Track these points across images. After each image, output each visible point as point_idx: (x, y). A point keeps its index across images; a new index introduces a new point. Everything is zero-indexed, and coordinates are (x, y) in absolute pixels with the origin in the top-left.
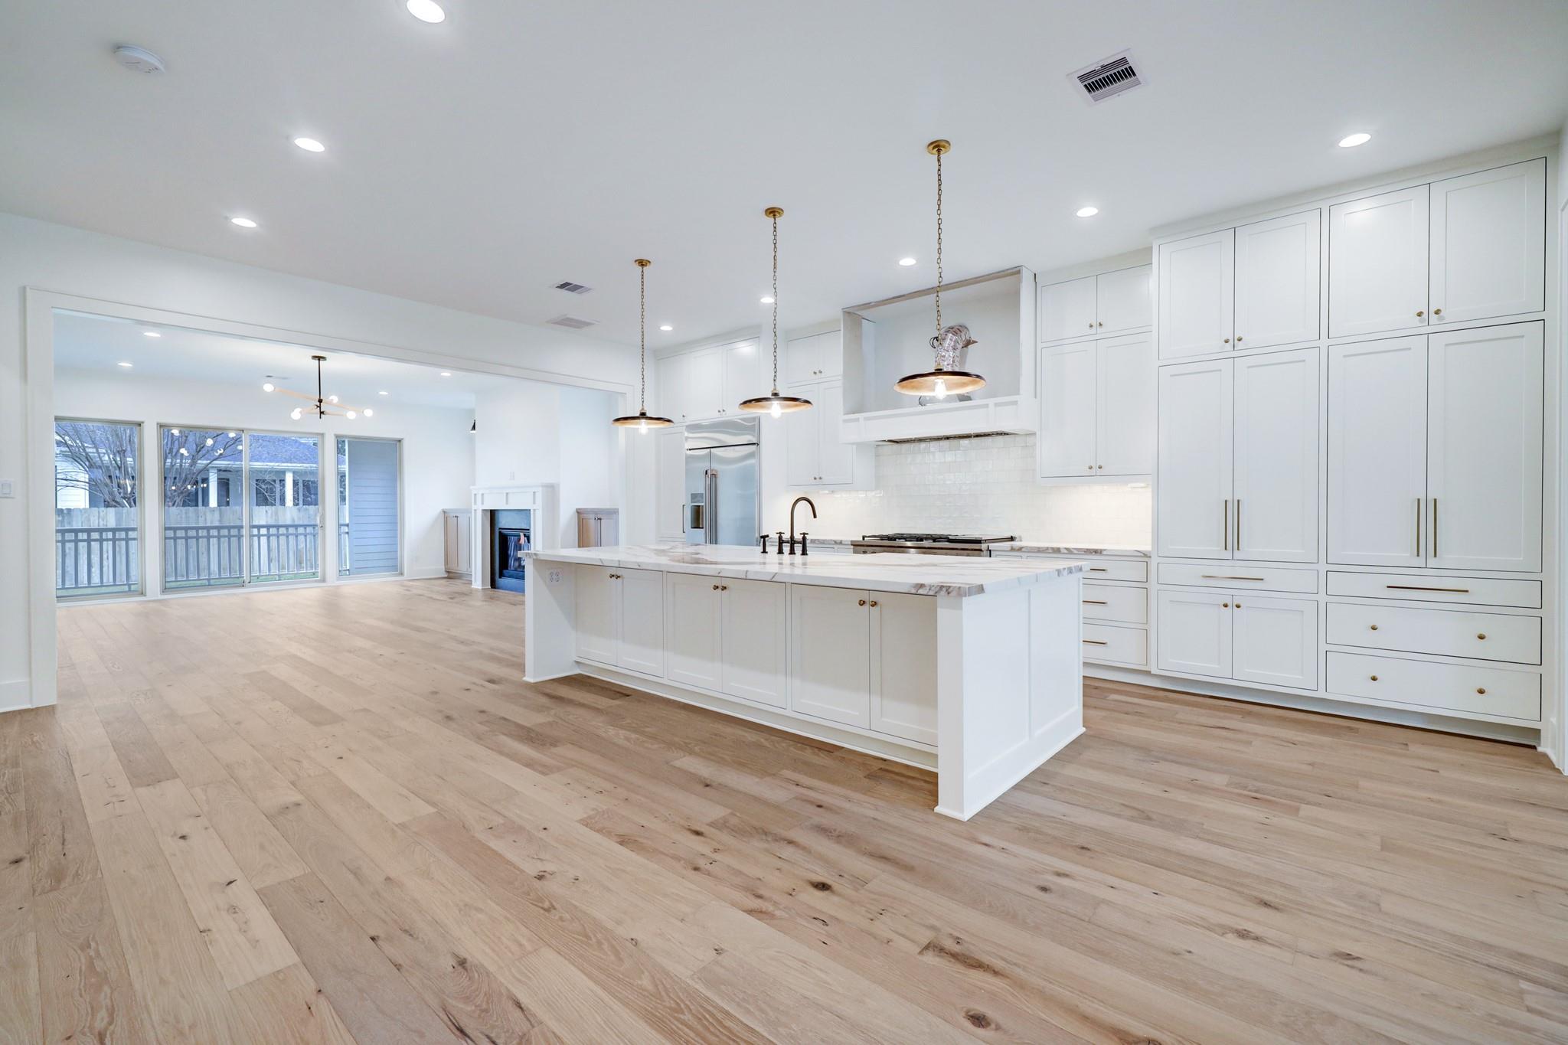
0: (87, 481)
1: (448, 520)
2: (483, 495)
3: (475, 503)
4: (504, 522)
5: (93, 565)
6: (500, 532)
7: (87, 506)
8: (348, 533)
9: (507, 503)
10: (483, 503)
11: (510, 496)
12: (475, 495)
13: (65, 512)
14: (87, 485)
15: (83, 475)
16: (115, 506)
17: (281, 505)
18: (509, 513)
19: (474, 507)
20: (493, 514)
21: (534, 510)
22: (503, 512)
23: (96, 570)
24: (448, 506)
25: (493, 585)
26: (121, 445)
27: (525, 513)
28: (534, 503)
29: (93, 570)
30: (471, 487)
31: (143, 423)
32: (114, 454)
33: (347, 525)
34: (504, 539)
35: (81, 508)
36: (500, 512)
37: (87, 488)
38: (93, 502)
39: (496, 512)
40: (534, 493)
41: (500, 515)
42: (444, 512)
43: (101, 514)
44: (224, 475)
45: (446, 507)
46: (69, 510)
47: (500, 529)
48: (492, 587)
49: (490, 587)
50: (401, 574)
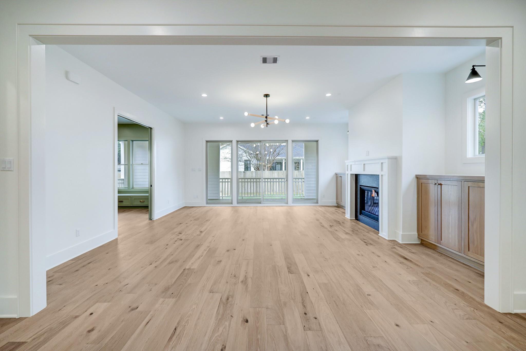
1: (338, 178)
2: (351, 165)
3: (347, 170)
4: (363, 182)
6: (360, 187)
8: (304, 182)
9: (364, 170)
10: (351, 170)
11: (366, 166)
12: (347, 165)
18: (365, 176)
19: (347, 173)
20: (357, 176)
21: (382, 175)
22: (362, 176)
24: (338, 171)
25: (357, 218)
27: (376, 177)
28: (382, 170)
30: (346, 161)
33: (304, 179)
34: (363, 192)
36: (361, 176)
39: (358, 176)
40: (382, 163)
41: (360, 177)
42: (336, 174)
45: (336, 172)
47: (360, 185)
48: (356, 219)
49: (355, 219)
50: (317, 203)
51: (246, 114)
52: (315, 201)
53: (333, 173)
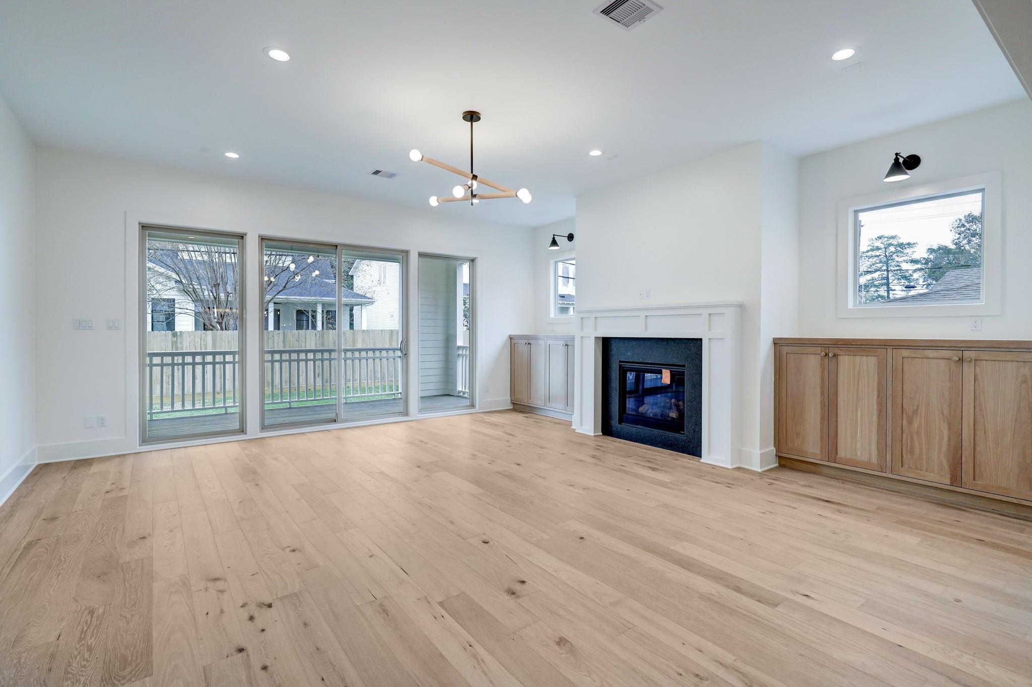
0: (194, 309)
3: (580, 329)
4: (632, 354)
5: (197, 377)
6: (621, 365)
7: (194, 330)
13: (178, 334)
14: (194, 312)
15: (191, 305)
16: (212, 330)
17: (312, 329)
21: (712, 340)
22: (627, 341)
23: (199, 382)
25: (607, 431)
26: (217, 281)
28: (710, 329)
29: (197, 381)
31: (245, 234)
32: (212, 287)
35: (189, 331)
36: (623, 341)
37: (194, 315)
38: (197, 327)
43: (203, 335)
44: (278, 307)
46: (181, 332)
47: (621, 361)
48: (603, 434)
49: (601, 434)
50: (473, 406)
51: (415, 156)
52: (468, 403)
53: (506, 336)
